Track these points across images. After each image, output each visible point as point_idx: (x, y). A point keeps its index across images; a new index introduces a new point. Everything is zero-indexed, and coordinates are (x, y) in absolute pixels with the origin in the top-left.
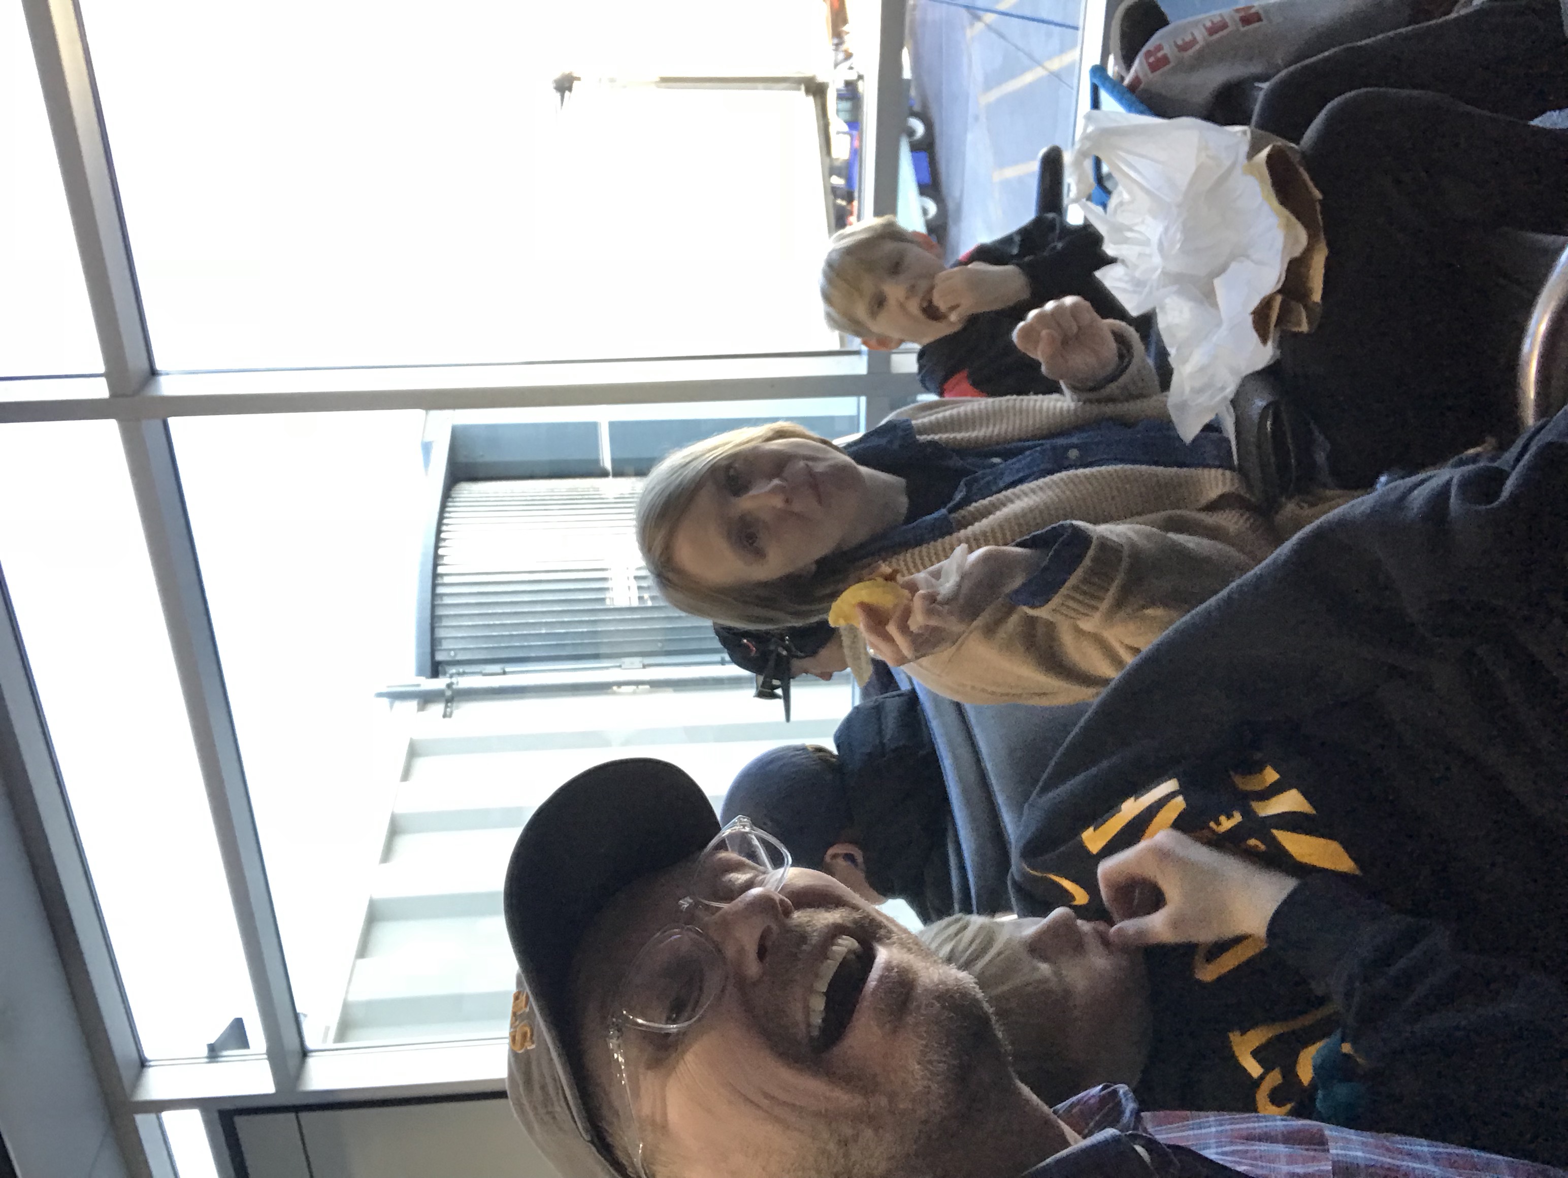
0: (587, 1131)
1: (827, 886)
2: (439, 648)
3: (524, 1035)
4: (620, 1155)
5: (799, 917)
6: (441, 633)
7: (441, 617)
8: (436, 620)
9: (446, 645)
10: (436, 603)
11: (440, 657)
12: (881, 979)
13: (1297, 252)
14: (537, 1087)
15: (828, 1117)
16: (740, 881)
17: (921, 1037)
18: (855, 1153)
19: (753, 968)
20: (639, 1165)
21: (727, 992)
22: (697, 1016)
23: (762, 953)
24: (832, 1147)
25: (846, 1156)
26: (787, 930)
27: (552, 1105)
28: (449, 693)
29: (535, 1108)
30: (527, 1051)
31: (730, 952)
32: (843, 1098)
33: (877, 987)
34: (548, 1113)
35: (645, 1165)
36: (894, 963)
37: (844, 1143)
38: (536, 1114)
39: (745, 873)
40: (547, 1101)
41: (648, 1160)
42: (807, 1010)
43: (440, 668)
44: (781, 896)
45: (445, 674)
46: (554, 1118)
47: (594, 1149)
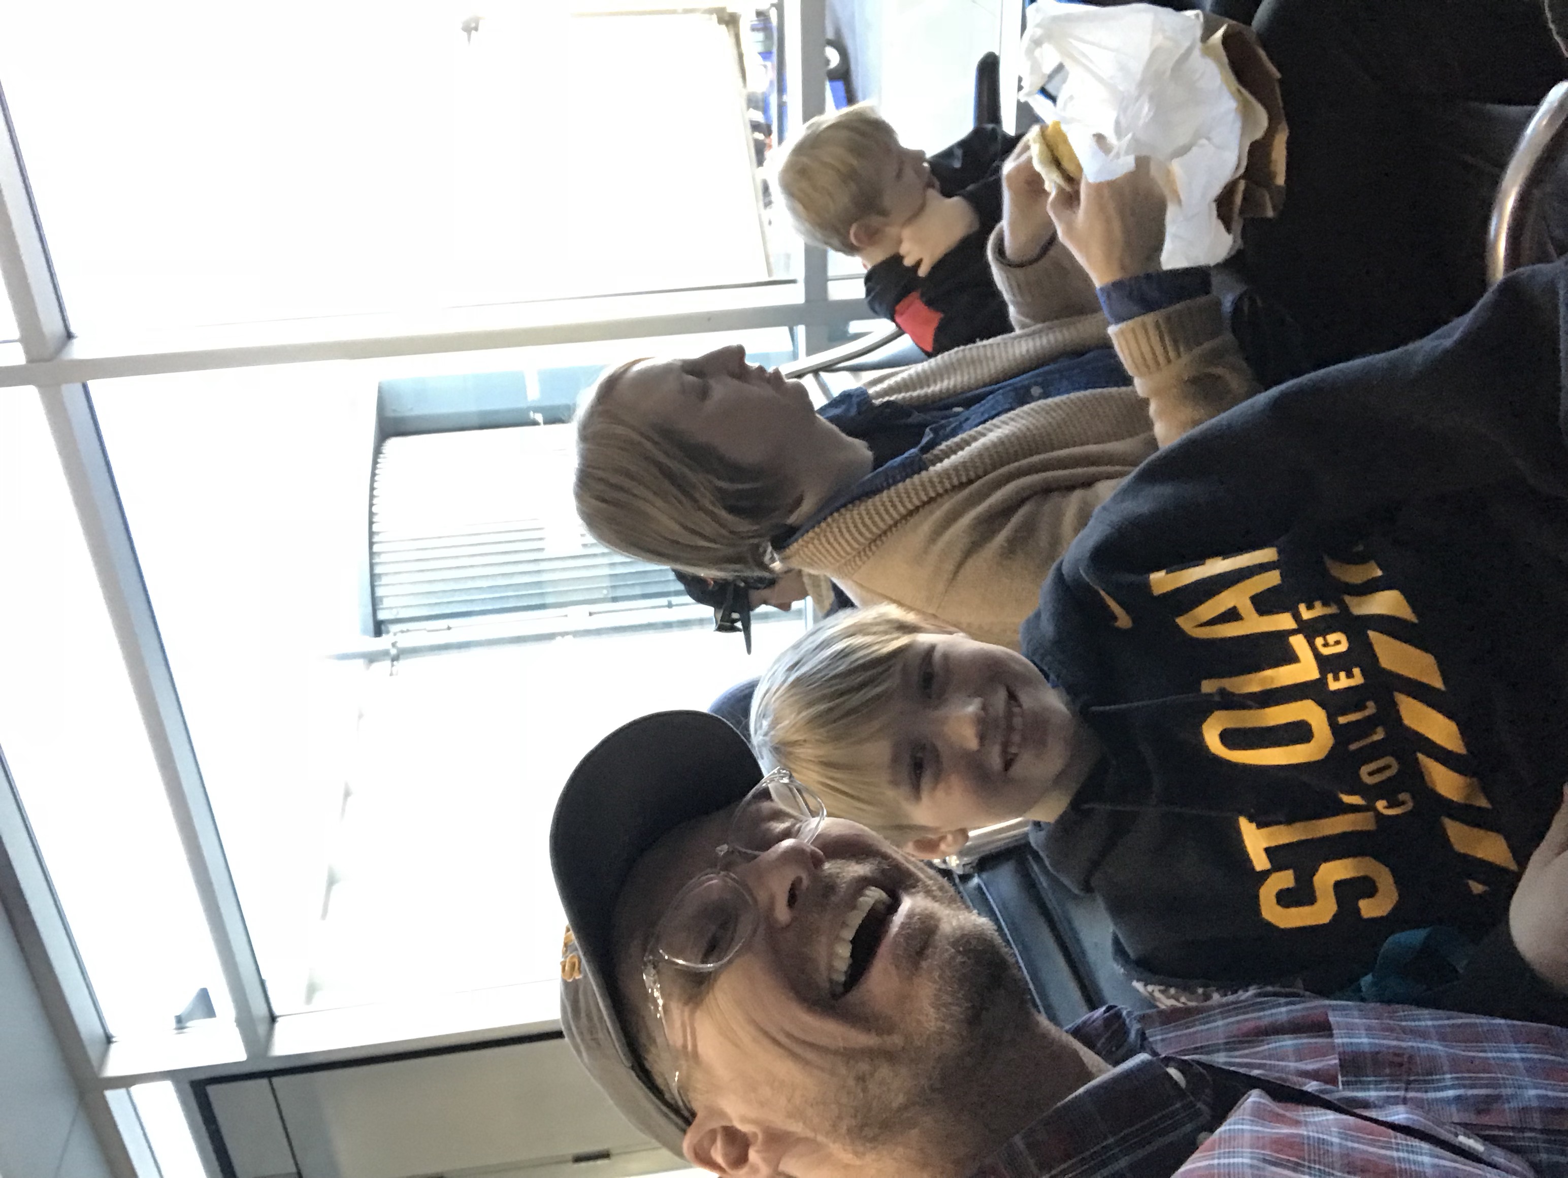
0: (628, 1059)
1: (858, 835)
2: (381, 606)
3: (573, 966)
4: (659, 1081)
5: (828, 867)
6: (379, 592)
7: (380, 575)
8: (376, 578)
9: (386, 603)
10: (374, 561)
11: (382, 616)
12: (903, 926)
13: (1259, 134)
14: (583, 1015)
15: (849, 1055)
16: (778, 830)
17: (935, 982)
18: (873, 1088)
19: (782, 913)
20: (676, 1092)
21: (758, 933)
22: (728, 958)
23: (792, 899)
24: (851, 1082)
25: (865, 1090)
26: (816, 878)
27: (597, 1032)
28: (393, 652)
29: (581, 1033)
30: (575, 981)
31: (762, 896)
32: (861, 1039)
33: (898, 934)
34: (593, 1039)
35: (681, 1091)
36: (918, 910)
37: (861, 1079)
38: (583, 1040)
39: (783, 822)
40: (592, 1030)
41: (683, 1088)
42: (832, 955)
43: (383, 627)
44: (813, 848)
45: (388, 632)
46: (599, 1044)
47: (633, 1074)
